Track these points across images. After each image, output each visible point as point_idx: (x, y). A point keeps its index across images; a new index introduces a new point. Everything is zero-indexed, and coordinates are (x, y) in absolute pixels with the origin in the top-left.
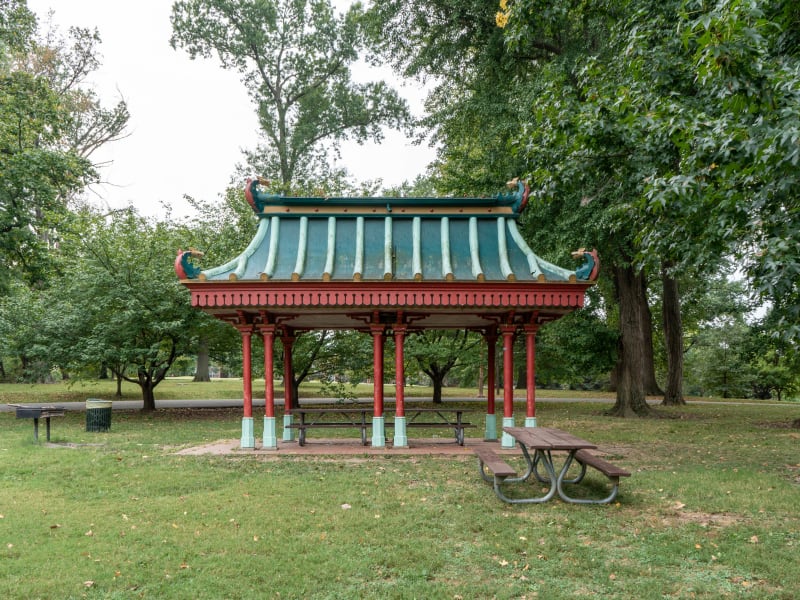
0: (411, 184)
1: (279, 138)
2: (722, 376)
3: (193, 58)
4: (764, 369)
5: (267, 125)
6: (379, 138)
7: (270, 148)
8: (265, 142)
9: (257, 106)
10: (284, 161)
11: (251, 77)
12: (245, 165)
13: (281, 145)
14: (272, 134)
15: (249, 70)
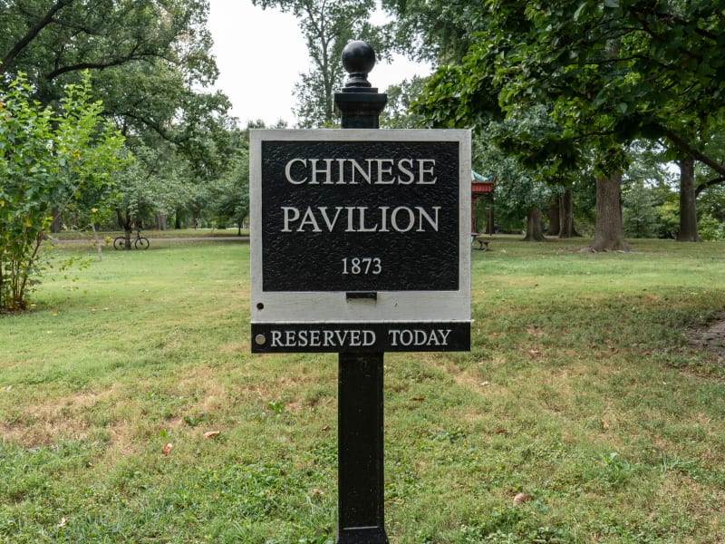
0: (409, 82)
1: (323, 64)
2: (635, 225)
3: (264, 9)
4: (672, 220)
5: (315, 55)
6: (390, 60)
7: (317, 71)
8: (315, 67)
9: (307, 41)
10: (326, 81)
11: (305, 21)
12: (302, 83)
13: (323, 68)
14: (319, 62)
15: (303, 18)
